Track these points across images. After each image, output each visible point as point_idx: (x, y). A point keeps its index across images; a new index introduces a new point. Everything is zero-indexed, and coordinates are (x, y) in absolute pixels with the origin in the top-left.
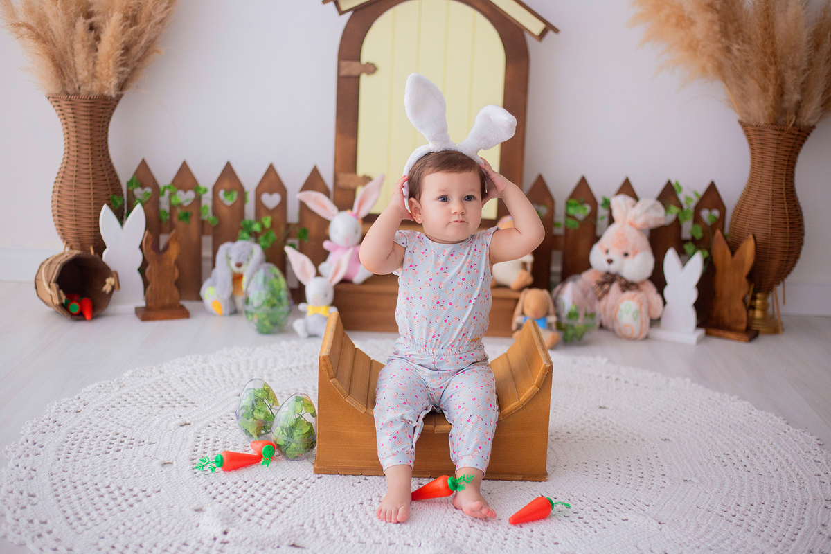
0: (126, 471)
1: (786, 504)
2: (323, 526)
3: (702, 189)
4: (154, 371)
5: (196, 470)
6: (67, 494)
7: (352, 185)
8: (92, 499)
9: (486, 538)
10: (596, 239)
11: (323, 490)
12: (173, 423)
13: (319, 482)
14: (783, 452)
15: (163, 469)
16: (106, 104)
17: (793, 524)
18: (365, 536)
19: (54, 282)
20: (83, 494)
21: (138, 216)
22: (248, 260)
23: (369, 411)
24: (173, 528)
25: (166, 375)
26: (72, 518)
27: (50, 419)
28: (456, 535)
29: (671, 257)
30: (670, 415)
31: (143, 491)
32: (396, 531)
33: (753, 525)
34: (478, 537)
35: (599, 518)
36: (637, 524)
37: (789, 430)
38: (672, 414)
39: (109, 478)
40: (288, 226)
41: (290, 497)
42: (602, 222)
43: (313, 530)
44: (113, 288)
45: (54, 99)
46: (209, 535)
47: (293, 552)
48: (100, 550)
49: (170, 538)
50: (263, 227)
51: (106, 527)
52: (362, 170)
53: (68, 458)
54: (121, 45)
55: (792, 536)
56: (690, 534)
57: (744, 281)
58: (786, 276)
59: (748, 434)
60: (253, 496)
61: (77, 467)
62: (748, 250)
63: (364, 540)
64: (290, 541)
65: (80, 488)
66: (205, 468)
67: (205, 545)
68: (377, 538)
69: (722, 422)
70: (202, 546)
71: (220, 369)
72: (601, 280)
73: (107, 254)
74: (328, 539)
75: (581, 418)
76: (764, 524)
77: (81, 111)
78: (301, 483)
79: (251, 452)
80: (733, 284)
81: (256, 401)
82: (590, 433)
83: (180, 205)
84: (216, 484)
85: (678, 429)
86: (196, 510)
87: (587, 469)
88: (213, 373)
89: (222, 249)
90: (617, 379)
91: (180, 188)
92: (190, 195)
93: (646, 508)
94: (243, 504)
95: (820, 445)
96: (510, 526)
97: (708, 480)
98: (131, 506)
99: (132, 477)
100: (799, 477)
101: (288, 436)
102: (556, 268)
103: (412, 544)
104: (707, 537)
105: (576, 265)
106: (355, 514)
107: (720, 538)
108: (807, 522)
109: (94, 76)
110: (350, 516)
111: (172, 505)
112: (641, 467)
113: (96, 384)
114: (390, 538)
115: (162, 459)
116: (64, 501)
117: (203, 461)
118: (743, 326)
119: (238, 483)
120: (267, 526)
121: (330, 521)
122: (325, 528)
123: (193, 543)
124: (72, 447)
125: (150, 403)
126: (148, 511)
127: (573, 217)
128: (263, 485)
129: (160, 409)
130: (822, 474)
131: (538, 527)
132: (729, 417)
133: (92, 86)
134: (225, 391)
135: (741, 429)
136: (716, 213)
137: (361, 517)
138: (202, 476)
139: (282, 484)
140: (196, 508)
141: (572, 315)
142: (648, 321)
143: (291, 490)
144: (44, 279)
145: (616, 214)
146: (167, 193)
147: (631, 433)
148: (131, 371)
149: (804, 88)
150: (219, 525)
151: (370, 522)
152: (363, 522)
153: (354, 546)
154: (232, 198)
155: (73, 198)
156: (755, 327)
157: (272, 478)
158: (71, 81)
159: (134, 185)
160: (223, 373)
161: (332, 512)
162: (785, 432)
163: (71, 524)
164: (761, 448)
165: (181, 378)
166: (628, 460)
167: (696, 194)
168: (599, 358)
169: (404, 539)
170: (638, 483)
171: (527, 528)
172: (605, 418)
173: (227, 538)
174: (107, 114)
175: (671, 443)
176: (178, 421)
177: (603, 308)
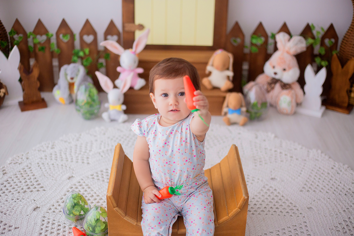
3: (326, 27)
7: (132, 30)
10: (268, 57)
12: (30, 207)
21: (15, 52)
22: (77, 75)
23: (138, 224)
25: (30, 161)
29: (309, 70)
30: (311, 185)
40: (98, 52)
42: (271, 48)
44: (5, 94)
50: (85, 53)
52: (138, 21)
57: (348, 81)
62: (351, 65)
71: (61, 154)
72: (270, 82)
75: (262, 190)
80: (342, 83)
83: (39, 43)
85: (317, 198)
88: (56, 158)
89: (63, 69)
91: (38, 34)
92: (44, 38)
102: (245, 67)
118: (346, 105)
127: (255, 45)
134: (61, 175)
141: (255, 105)
145: (279, 45)
146: (32, 37)
147: (291, 203)
154: (67, 38)
156: (352, 103)
159: (13, 34)
160: (62, 158)
165: (38, 163)
172: (275, 190)
175: (313, 211)
176: (33, 206)
177: (271, 97)
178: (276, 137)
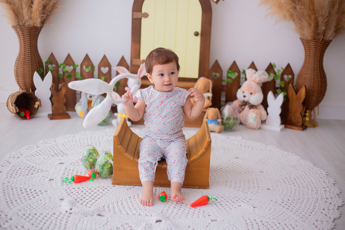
0: (34, 183)
1: (309, 200)
2: (113, 207)
3: (284, 67)
4: (52, 141)
5: (63, 183)
6: (9, 192)
7: (138, 64)
8: (19, 194)
9: (180, 213)
10: (239, 87)
11: (115, 192)
12: (57, 163)
13: (114, 188)
14: (310, 177)
15: (49, 182)
16: (36, 30)
17: (311, 208)
18: (129, 211)
19: (14, 103)
20: (15, 192)
21: (49, 76)
23: (135, 159)
24: (50, 207)
25: (57, 143)
26: (9, 202)
27: (6, 161)
28: (168, 211)
29: (270, 95)
30: (265, 161)
31: (40, 191)
32: (143, 209)
33: (294, 208)
34: (177, 212)
35: (229, 205)
36: (245, 208)
37: (314, 168)
38: (266, 161)
39: (27, 186)
41: (101, 194)
42: (242, 80)
43: (108, 208)
44: (39, 106)
45: (14, 27)
46: (64, 210)
47: (98, 218)
48: (18, 216)
49: (48, 211)
51: (23, 206)
52: (142, 58)
53: (11, 177)
54: (42, 5)
55: (310, 213)
56: (266, 212)
57: (301, 105)
58: (319, 103)
59: (297, 170)
60: (85, 194)
61: (14, 181)
62: (303, 92)
63: (129, 213)
64: (98, 213)
65: (14, 189)
66: (67, 182)
67: (62, 214)
68: (134, 212)
69: (287, 165)
70: (61, 215)
71: (80, 140)
72: (241, 104)
73: (36, 92)
74: (114, 212)
75: (227, 162)
76: (299, 208)
77: (26, 33)
78: (106, 188)
79: (87, 175)
80: (296, 106)
81: (90, 154)
82: (230, 169)
83: (67, 72)
84: (71, 188)
85: (268, 167)
86: (61, 200)
87: (226, 184)
88: (76, 142)
90: (245, 146)
91: (67, 65)
92: (71, 68)
93: (249, 201)
94: (80, 197)
95: (327, 175)
96: (191, 208)
97: (277, 189)
98: (34, 197)
99: (36, 185)
100: (316, 188)
101: (102, 169)
102: (223, 99)
103: (148, 215)
104: (273, 214)
105: (231, 98)
106: (127, 202)
107: (279, 214)
108: (317, 208)
109: (31, 18)
110: (124, 203)
111: (51, 197)
112: (249, 183)
113: (27, 146)
114: (139, 212)
115: (50, 178)
116: (7, 195)
117: (66, 179)
118: (301, 124)
119: (80, 188)
120: (89, 207)
121: (116, 205)
122: (113, 208)
123: (57, 213)
124: (13, 172)
125: (48, 154)
126: (41, 199)
127: (230, 78)
128: (90, 189)
129: (52, 157)
130: (326, 187)
131: (203, 208)
132: (290, 162)
133: (30, 22)
134: (80, 149)
135: (294, 168)
136: (290, 76)
137: (129, 203)
138: (65, 185)
139: (98, 189)
140: (61, 199)
141: (228, 119)
142: (260, 121)
143: (101, 192)
144: (10, 102)
145: (247, 77)
146: (62, 66)
147: (248, 169)
148: (43, 141)
149: (327, 24)
150: (69, 206)
151: (132, 205)
152: (129, 205)
153: (124, 215)
154: (89, 69)
155: (23, 69)
156: (306, 124)
157: (94, 186)
158: (22, 20)
159: (48, 63)
160: (80, 142)
161: (117, 201)
162: (313, 169)
163: (8, 205)
164: (302, 176)
165: (63, 144)
166: (245, 180)
167: (282, 68)
168: (238, 137)
169: (145, 213)
170: (247, 190)
171: (198, 209)
172: (237, 162)
173: (71, 211)
174: (36, 34)
175: (264, 173)
176: (59, 162)
177: (241, 116)
178: (243, 138)
